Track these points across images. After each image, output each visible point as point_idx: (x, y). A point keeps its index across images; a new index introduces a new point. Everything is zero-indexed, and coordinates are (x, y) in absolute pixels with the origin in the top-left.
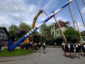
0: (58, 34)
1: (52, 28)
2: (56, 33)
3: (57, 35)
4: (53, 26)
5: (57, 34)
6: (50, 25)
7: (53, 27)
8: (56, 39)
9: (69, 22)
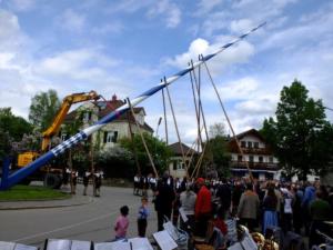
0: (105, 141)
1: (90, 117)
2: (98, 137)
3: (102, 144)
4: (90, 114)
5: (102, 140)
6: (83, 109)
7: (93, 116)
8: (107, 160)
9: (141, 109)
